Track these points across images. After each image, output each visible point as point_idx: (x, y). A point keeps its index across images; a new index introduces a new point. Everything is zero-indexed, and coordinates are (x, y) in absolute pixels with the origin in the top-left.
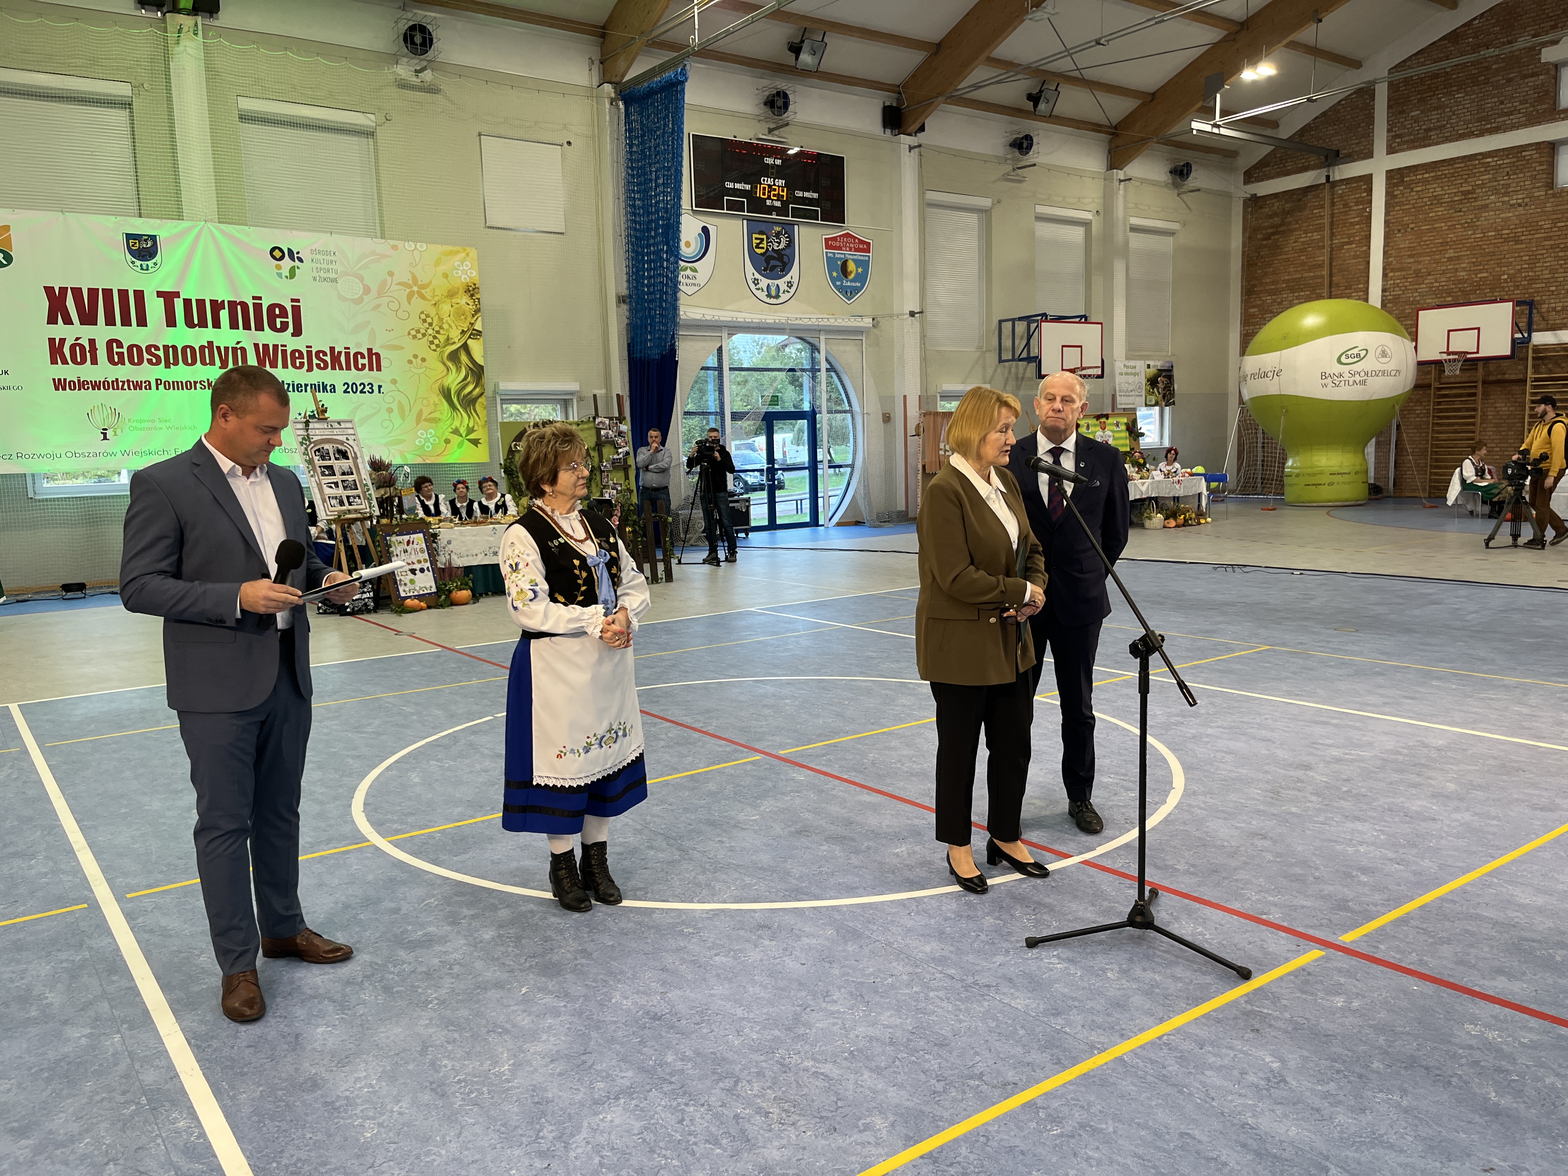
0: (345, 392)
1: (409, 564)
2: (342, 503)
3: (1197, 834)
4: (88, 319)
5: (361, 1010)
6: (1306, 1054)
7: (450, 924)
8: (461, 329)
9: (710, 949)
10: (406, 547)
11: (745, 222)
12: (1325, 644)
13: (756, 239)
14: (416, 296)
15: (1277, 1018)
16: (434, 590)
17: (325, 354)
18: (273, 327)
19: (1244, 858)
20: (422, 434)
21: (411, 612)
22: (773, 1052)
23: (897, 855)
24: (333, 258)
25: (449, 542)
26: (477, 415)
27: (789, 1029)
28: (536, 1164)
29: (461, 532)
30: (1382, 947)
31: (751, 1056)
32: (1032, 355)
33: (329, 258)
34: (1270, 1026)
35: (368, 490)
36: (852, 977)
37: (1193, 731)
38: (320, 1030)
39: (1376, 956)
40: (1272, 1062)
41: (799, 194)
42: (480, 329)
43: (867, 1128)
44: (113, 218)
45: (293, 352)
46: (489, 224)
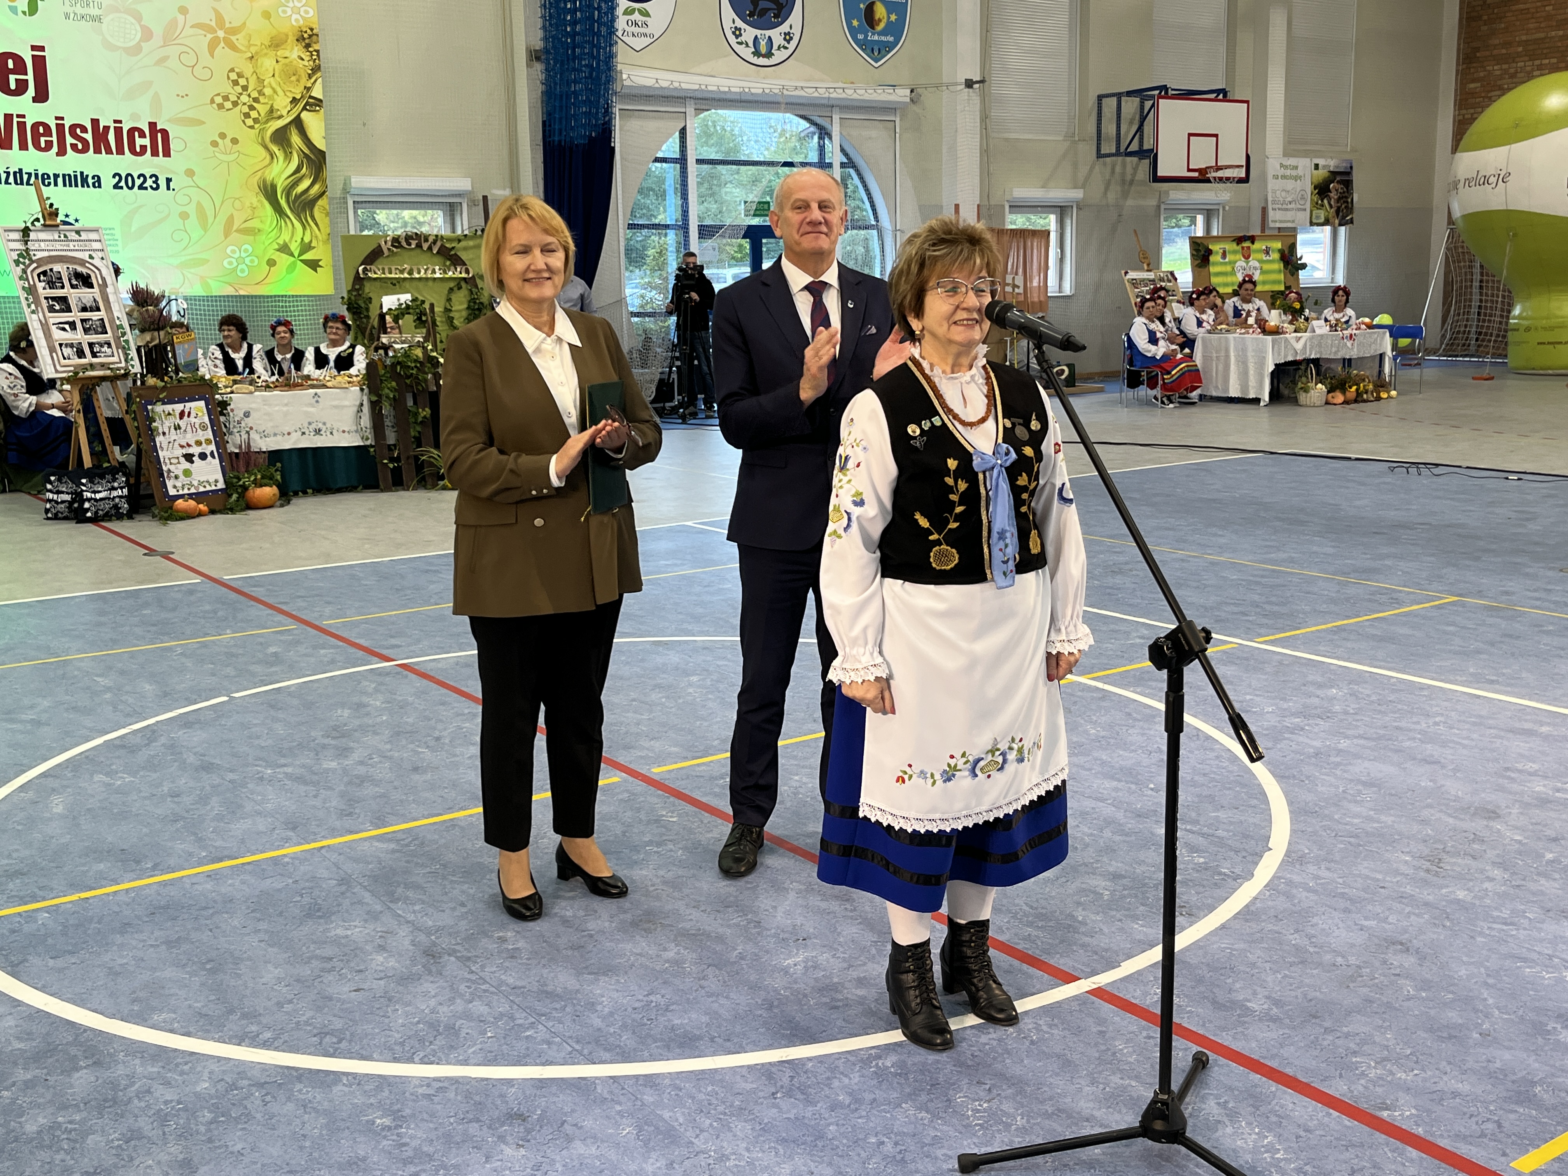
0: (116, 186)
1: (182, 447)
2: (81, 354)
3: (1295, 939)
8: (291, 96)
10: (178, 421)
12: (1542, 595)
14: (222, 44)
16: (221, 485)
17: (84, 130)
18: (5, 89)
19: (1365, 990)
20: (233, 252)
21: (182, 519)
25: (247, 415)
26: (316, 224)
29: (265, 400)
32: (1146, 147)
35: (124, 334)
37: (1317, 744)
42: (320, 97)
45: (35, 126)
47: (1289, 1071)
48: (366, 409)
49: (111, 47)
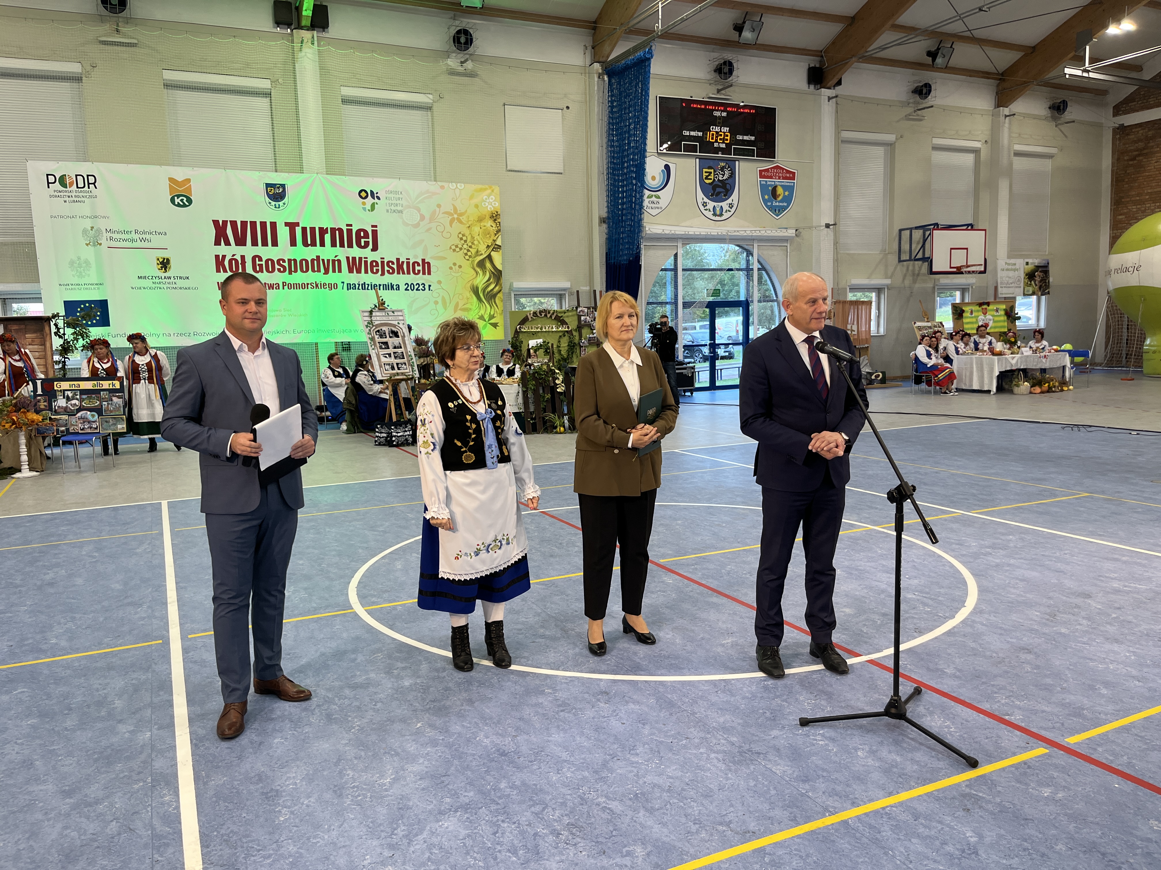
0: (406, 289)
2: (393, 368)
3: (973, 645)
4: (241, 242)
5: (307, 729)
6: (1002, 832)
7: (385, 673)
8: (486, 244)
9: (559, 706)
11: (698, 160)
12: (1138, 493)
13: (706, 172)
14: (456, 221)
15: (990, 802)
17: (393, 263)
18: (359, 245)
19: (1005, 668)
22: (579, 789)
23: (723, 645)
24: (400, 196)
26: (497, 306)
27: (596, 772)
28: (385, 853)
30: (1100, 749)
31: (562, 790)
32: (926, 256)
33: (398, 196)
34: (981, 807)
36: (657, 736)
37: (998, 561)
38: (276, 741)
39: (1093, 756)
40: (971, 837)
41: (740, 137)
42: (500, 244)
43: (629, 854)
44: (257, 173)
45: (372, 262)
46: (509, 168)
47: (962, 698)
48: (521, 394)
49: (406, 224)
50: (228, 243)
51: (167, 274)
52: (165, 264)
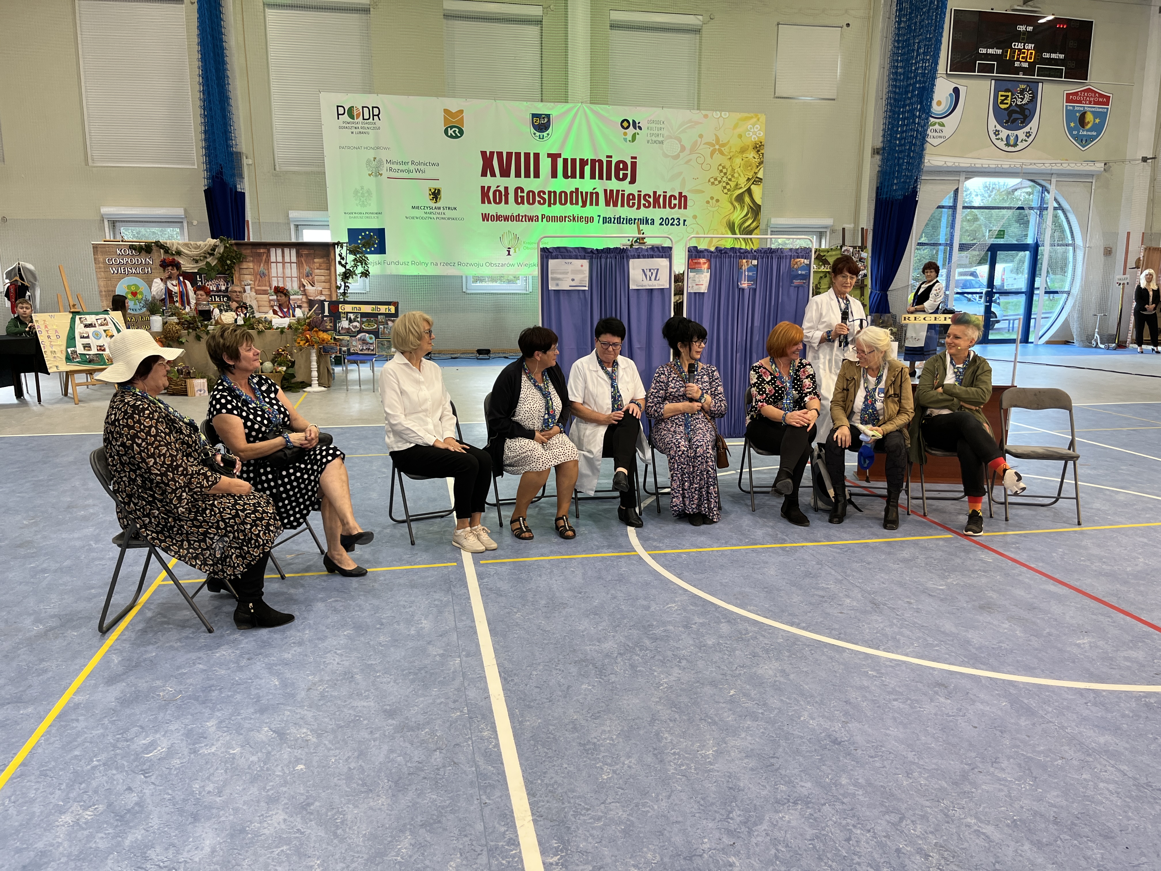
0: (661, 224)
4: (505, 173)
5: (613, 678)
7: (683, 627)
8: (747, 177)
9: (889, 693)
11: (993, 82)
13: (1002, 96)
14: (717, 152)
17: (650, 197)
18: (617, 178)
22: (938, 801)
23: (1079, 646)
24: (662, 126)
27: (955, 783)
28: (724, 840)
31: (918, 799)
33: (659, 126)
36: (1023, 750)
41: (1047, 55)
42: (762, 177)
44: (525, 103)
45: (629, 195)
46: (777, 95)
49: (666, 156)
50: (493, 175)
51: (437, 205)
52: (436, 195)
